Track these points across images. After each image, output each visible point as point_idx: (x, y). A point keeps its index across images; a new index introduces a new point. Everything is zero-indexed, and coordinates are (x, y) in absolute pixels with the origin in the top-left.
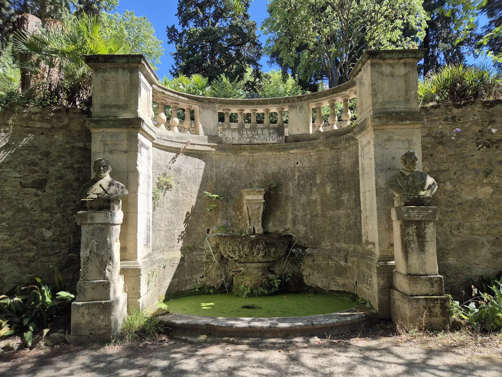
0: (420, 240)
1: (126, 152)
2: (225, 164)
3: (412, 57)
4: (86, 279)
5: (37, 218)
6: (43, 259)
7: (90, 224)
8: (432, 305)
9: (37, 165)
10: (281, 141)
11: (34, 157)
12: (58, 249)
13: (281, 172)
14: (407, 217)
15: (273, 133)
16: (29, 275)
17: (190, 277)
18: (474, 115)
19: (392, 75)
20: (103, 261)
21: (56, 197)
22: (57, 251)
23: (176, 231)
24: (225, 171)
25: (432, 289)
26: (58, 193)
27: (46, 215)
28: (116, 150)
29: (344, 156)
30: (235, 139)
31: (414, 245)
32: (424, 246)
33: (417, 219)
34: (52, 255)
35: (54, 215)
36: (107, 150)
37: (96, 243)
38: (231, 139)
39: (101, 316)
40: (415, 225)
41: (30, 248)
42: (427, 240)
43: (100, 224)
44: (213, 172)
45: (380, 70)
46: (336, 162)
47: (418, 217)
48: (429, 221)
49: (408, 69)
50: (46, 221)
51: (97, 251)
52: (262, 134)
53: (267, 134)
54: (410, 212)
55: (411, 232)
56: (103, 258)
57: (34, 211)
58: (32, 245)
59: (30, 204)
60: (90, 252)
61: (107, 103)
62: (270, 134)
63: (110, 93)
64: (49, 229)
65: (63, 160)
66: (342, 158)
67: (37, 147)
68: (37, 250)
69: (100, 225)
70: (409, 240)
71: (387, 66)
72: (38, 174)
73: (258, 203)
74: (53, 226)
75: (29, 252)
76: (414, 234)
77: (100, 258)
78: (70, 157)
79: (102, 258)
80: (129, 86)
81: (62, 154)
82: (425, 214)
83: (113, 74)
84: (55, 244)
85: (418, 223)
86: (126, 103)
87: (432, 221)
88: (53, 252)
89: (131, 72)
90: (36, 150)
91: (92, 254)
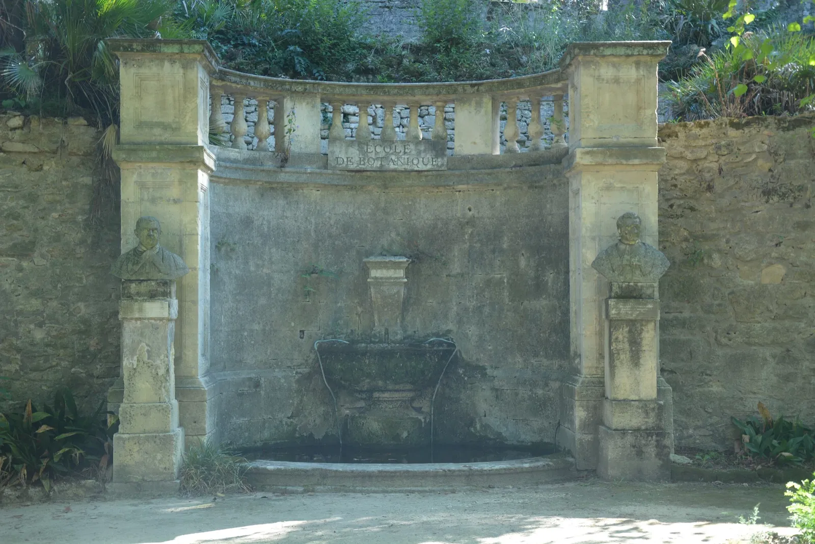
0: (634, 349)
1: (176, 201)
2: (334, 208)
3: (648, 54)
4: (133, 401)
5: (21, 307)
6: (33, 375)
7: (137, 319)
8: (643, 442)
9: (19, 216)
10: (440, 167)
11: (14, 204)
12: (55, 359)
13: (440, 225)
14: (615, 314)
15: (425, 151)
16: (11, 402)
17: (269, 416)
18: (763, 143)
19: (617, 81)
20: (157, 374)
21: (50, 271)
22: (54, 364)
23: (246, 334)
24: (332, 222)
25: (647, 420)
26: (53, 265)
27: (35, 303)
28: (161, 198)
29: (552, 201)
30: (353, 160)
31: (625, 357)
32: (639, 358)
33: (631, 318)
34: (46, 369)
35: (48, 302)
36: (146, 197)
37: (146, 348)
38: (345, 160)
39: (158, 454)
40: (627, 326)
41: (12, 357)
42: (644, 348)
43: (152, 319)
44: (311, 223)
45: (597, 74)
46: (537, 212)
47: (631, 315)
48: (648, 321)
49: (642, 73)
50: (37, 313)
51: (148, 359)
52: (405, 153)
53: (414, 152)
54: (621, 306)
55: (621, 337)
56: (158, 370)
57: (16, 296)
58: (15, 352)
59: (10, 284)
60: (138, 361)
61: (144, 118)
62: (419, 153)
63: (150, 101)
64: (41, 327)
65: (59, 207)
66: (548, 206)
67: (16, 187)
68: (22, 361)
69: (153, 321)
70: (618, 348)
71: (608, 65)
72: (21, 233)
73: (395, 284)
74: (47, 322)
75: (11, 363)
76: (626, 340)
77: (153, 371)
78: (70, 203)
79: (156, 370)
80: (182, 91)
81: (58, 198)
82: (642, 310)
83: (155, 69)
84: (50, 350)
85: (632, 323)
86: (177, 120)
87: (652, 321)
88: (48, 365)
89: (185, 67)
90: (16, 192)
91: (141, 363)
